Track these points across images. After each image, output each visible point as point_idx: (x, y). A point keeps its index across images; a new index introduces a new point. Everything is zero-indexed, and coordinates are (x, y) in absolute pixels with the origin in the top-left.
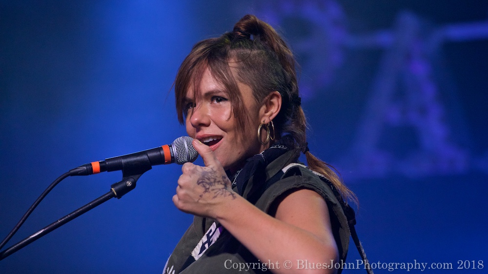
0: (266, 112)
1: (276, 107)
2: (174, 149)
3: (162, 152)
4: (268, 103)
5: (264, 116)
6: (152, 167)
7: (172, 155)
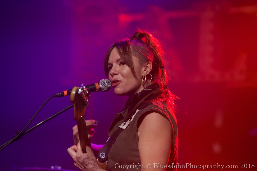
0: (145, 70)
1: (150, 69)
2: (101, 85)
3: (95, 86)
4: (146, 66)
5: (144, 72)
6: (91, 93)
7: (100, 88)
